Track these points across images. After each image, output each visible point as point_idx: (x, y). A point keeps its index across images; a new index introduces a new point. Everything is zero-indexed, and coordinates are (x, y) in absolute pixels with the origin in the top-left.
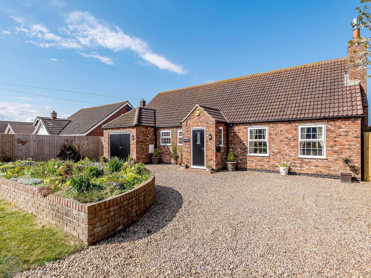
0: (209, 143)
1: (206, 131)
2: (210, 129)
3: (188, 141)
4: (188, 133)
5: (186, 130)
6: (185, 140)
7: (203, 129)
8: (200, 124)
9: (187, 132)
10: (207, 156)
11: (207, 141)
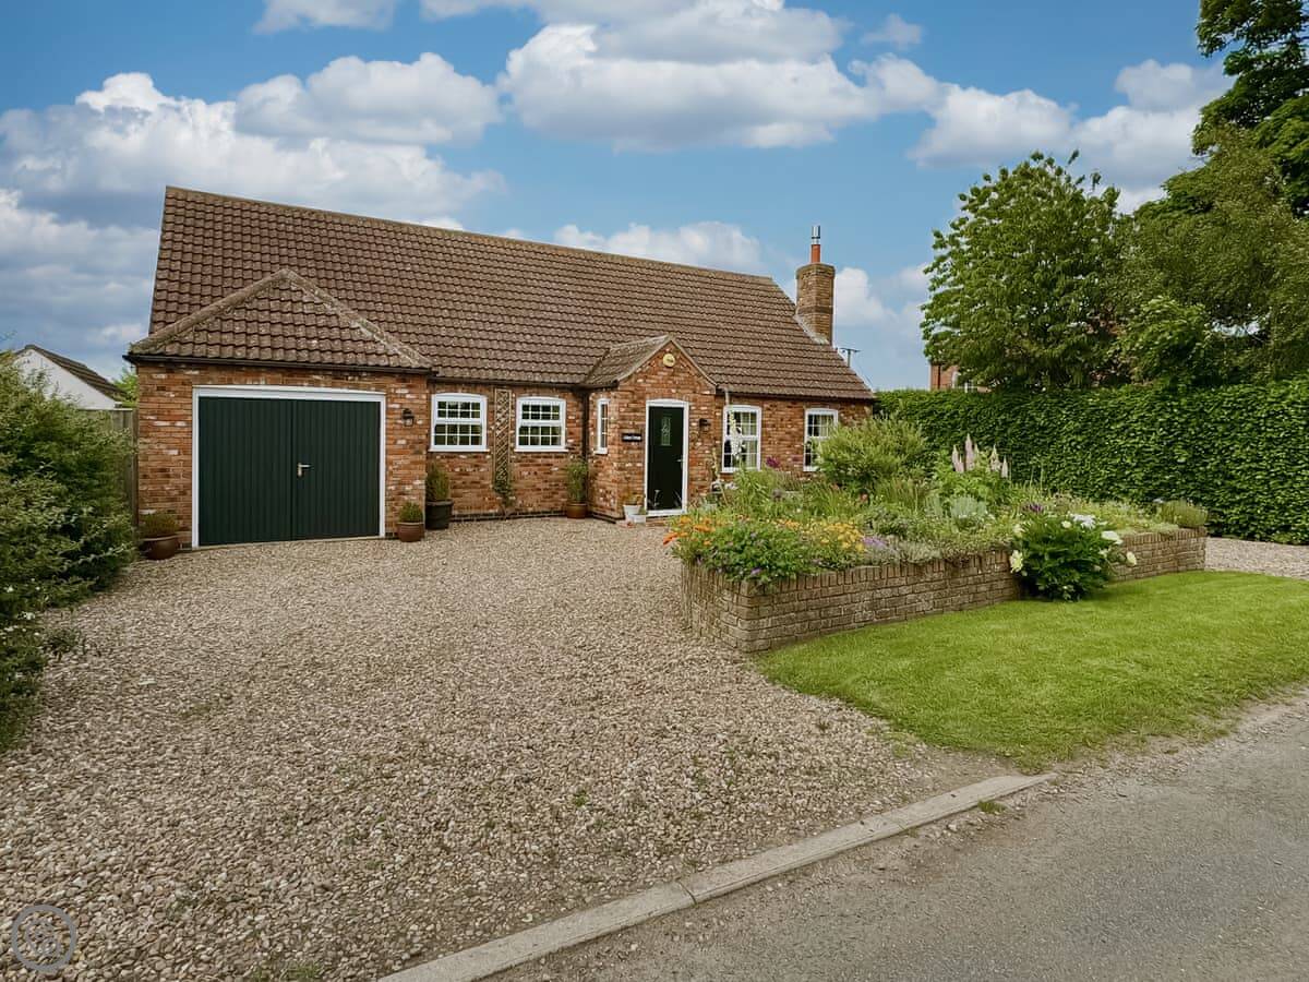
0: (699, 444)
1: (691, 412)
2: (703, 408)
3: (639, 438)
4: (638, 414)
5: (633, 405)
6: (629, 434)
7: (680, 405)
8: (673, 391)
9: (635, 410)
10: (691, 480)
11: (690, 440)
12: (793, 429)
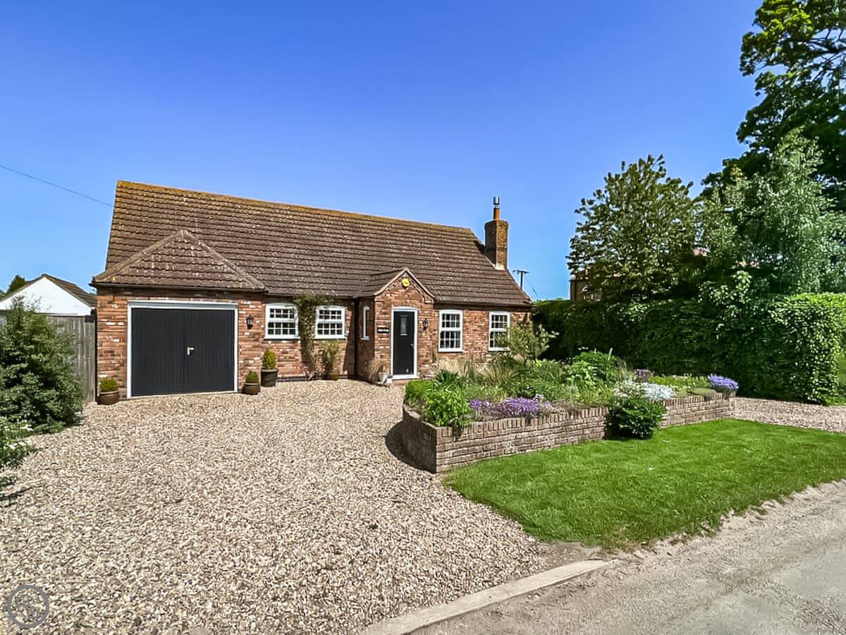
0: (424, 334)
1: (419, 314)
2: (426, 312)
3: (387, 331)
4: (387, 316)
5: (384, 311)
6: (381, 328)
7: (413, 311)
8: (408, 301)
9: (385, 314)
10: (419, 356)
11: (419, 332)
12: (483, 324)
